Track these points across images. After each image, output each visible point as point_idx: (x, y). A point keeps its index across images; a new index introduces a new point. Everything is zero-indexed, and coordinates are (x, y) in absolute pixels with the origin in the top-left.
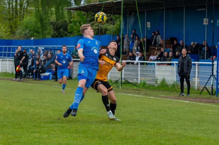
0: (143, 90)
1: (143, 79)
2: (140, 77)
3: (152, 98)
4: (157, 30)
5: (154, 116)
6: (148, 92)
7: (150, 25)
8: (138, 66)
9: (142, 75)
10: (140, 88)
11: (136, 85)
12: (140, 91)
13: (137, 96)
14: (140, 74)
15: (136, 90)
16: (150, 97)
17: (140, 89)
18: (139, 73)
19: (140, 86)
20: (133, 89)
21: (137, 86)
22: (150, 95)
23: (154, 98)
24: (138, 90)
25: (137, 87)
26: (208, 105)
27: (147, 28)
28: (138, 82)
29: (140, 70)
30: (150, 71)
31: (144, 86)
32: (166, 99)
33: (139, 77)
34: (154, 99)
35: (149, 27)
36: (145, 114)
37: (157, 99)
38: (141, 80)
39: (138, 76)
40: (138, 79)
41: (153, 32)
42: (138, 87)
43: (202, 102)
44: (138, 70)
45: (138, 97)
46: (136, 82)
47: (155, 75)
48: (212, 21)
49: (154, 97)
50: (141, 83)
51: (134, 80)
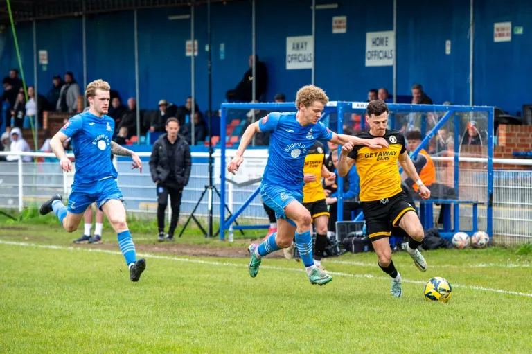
0: (32, 230)
1: (31, 198)
2: (25, 193)
3: (55, 250)
5: (56, 294)
6: (45, 234)
7: (46, 57)
8: (17, 165)
9: (28, 190)
10: (24, 222)
11: (12, 215)
12: (22, 232)
13: (15, 243)
14: (24, 187)
15: (13, 228)
16: (50, 247)
17: (23, 225)
18: (21, 184)
19: (24, 219)
20: (5, 225)
21: (16, 217)
22: (50, 241)
23: (60, 247)
24: (19, 229)
25: (15, 219)
26: (199, 262)
27: (40, 66)
28: (18, 209)
29: (24, 176)
31: (35, 218)
32: (90, 250)
33: (21, 195)
34: (59, 250)
35: (45, 62)
36: (35, 291)
37: (68, 251)
38: (25, 203)
39: (17, 192)
40: (16, 199)
41: (55, 78)
42: (19, 219)
43: (185, 256)
44: (17, 176)
45: (18, 246)
46: (14, 207)
47: (63, 188)
48: (207, 48)
49: (62, 245)
50: (25, 208)
51: (7, 204)
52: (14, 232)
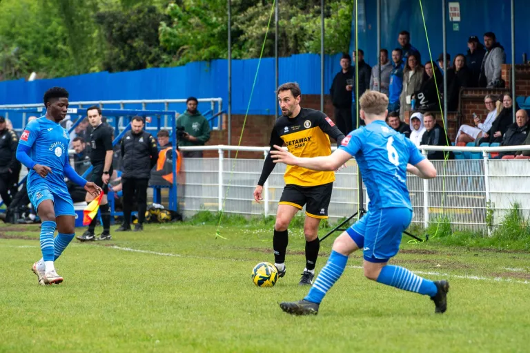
0: (442, 253)
1: (440, 210)
2: (430, 203)
3: (475, 281)
4: (488, 30)
5: (483, 344)
6: (461, 259)
7: (458, 12)
9: (435, 198)
10: (431, 244)
11: (414, 234)
12: (430, 257)
14: (430, 194)
15: (417, 252)
16: (468, 277)
17: (429, 248)
18: (426, 190)
19: (431, 238)
20: (407, 248)
21: (419, 236)
22: (469, 270)
23: (483, 278)
24: (425, 252)
25: (419, 240)
27: (450, 24)
28: (423, 224)
30: (465, 181)
31: (446, 238)
32: (526, 282)
33: (426, 205)
34: (482, 282)
35: (457, 19)
36: (453, 339)
37: (496, 284)
38: (431, 217)
39: (422, 202)
40: (420, 211)
41: (471, 40)
42: (424, 240)
46: (418, 222)
47: (484, 194)
49: (485, 274)
50: (433, 226)
52: (417, 257)
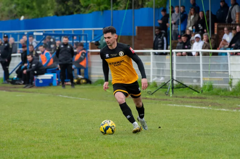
0: (209, 98)
1: (208, 79)
2: (203, 76)
3: (224, 111)
5: (228, 140)
6: (218, 101)
8: (199, 58)
9: (206, 73)
10: (205, 94)
11: (196, 90)
12: (204, 100)
13: (199, 107)
14: (203, 71)
15: (197, 98)
16: (221, 110)
17: (203, 96)
18: (201, 70)
19: (204, 92)
20: (192, 96)
21: (198, 91)
22: (221, 106)
23: (228, 110)
24: (201, 98)
25: (199, 92)
28: (200, 85)
29: (203, 65)
30: (219, 65)
31: (210, 91)
33: (201, 77)
34: (227, 112)
37: (234, 113)
38: (204, 82)
39: (199, 75)
40: (199, 80)
41: (221, 2)
42: (200, 93)
44: (199, 65)
45: (202, 109)
46: (197, 84)
47: (228, 72)
49: (229, 108)
50: (205, 86)
51: (192, 82)
52: (197, 100)
